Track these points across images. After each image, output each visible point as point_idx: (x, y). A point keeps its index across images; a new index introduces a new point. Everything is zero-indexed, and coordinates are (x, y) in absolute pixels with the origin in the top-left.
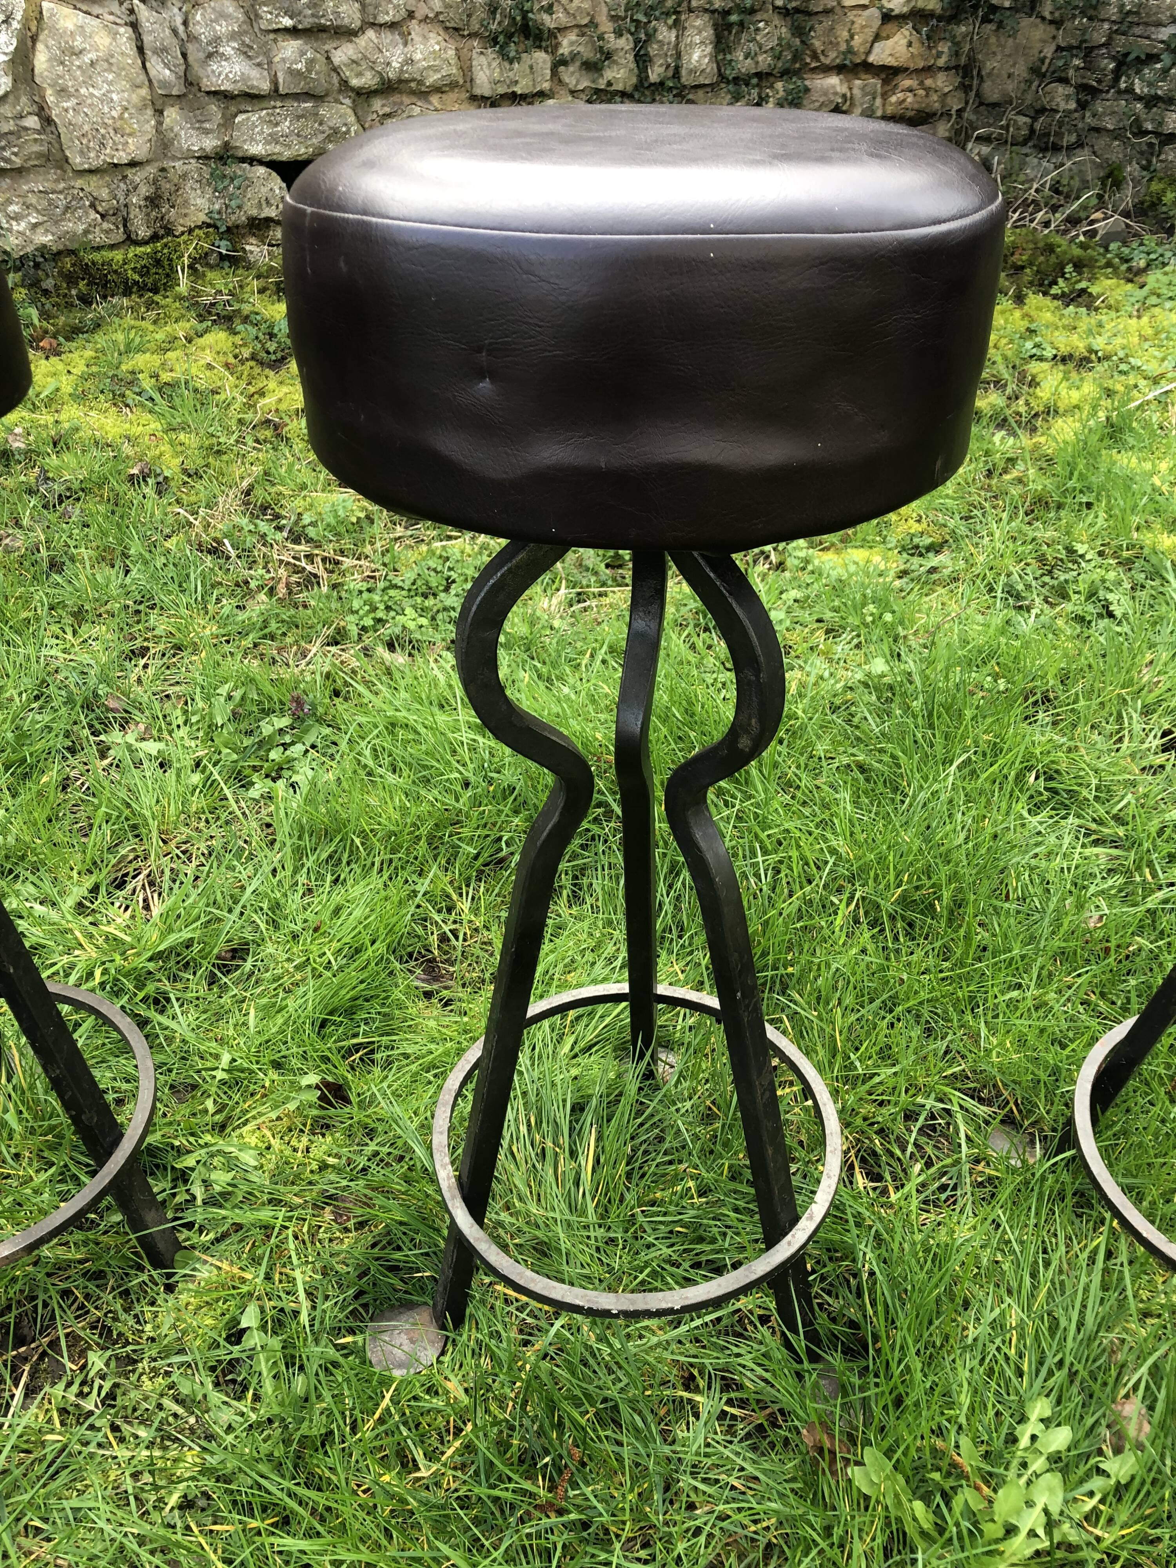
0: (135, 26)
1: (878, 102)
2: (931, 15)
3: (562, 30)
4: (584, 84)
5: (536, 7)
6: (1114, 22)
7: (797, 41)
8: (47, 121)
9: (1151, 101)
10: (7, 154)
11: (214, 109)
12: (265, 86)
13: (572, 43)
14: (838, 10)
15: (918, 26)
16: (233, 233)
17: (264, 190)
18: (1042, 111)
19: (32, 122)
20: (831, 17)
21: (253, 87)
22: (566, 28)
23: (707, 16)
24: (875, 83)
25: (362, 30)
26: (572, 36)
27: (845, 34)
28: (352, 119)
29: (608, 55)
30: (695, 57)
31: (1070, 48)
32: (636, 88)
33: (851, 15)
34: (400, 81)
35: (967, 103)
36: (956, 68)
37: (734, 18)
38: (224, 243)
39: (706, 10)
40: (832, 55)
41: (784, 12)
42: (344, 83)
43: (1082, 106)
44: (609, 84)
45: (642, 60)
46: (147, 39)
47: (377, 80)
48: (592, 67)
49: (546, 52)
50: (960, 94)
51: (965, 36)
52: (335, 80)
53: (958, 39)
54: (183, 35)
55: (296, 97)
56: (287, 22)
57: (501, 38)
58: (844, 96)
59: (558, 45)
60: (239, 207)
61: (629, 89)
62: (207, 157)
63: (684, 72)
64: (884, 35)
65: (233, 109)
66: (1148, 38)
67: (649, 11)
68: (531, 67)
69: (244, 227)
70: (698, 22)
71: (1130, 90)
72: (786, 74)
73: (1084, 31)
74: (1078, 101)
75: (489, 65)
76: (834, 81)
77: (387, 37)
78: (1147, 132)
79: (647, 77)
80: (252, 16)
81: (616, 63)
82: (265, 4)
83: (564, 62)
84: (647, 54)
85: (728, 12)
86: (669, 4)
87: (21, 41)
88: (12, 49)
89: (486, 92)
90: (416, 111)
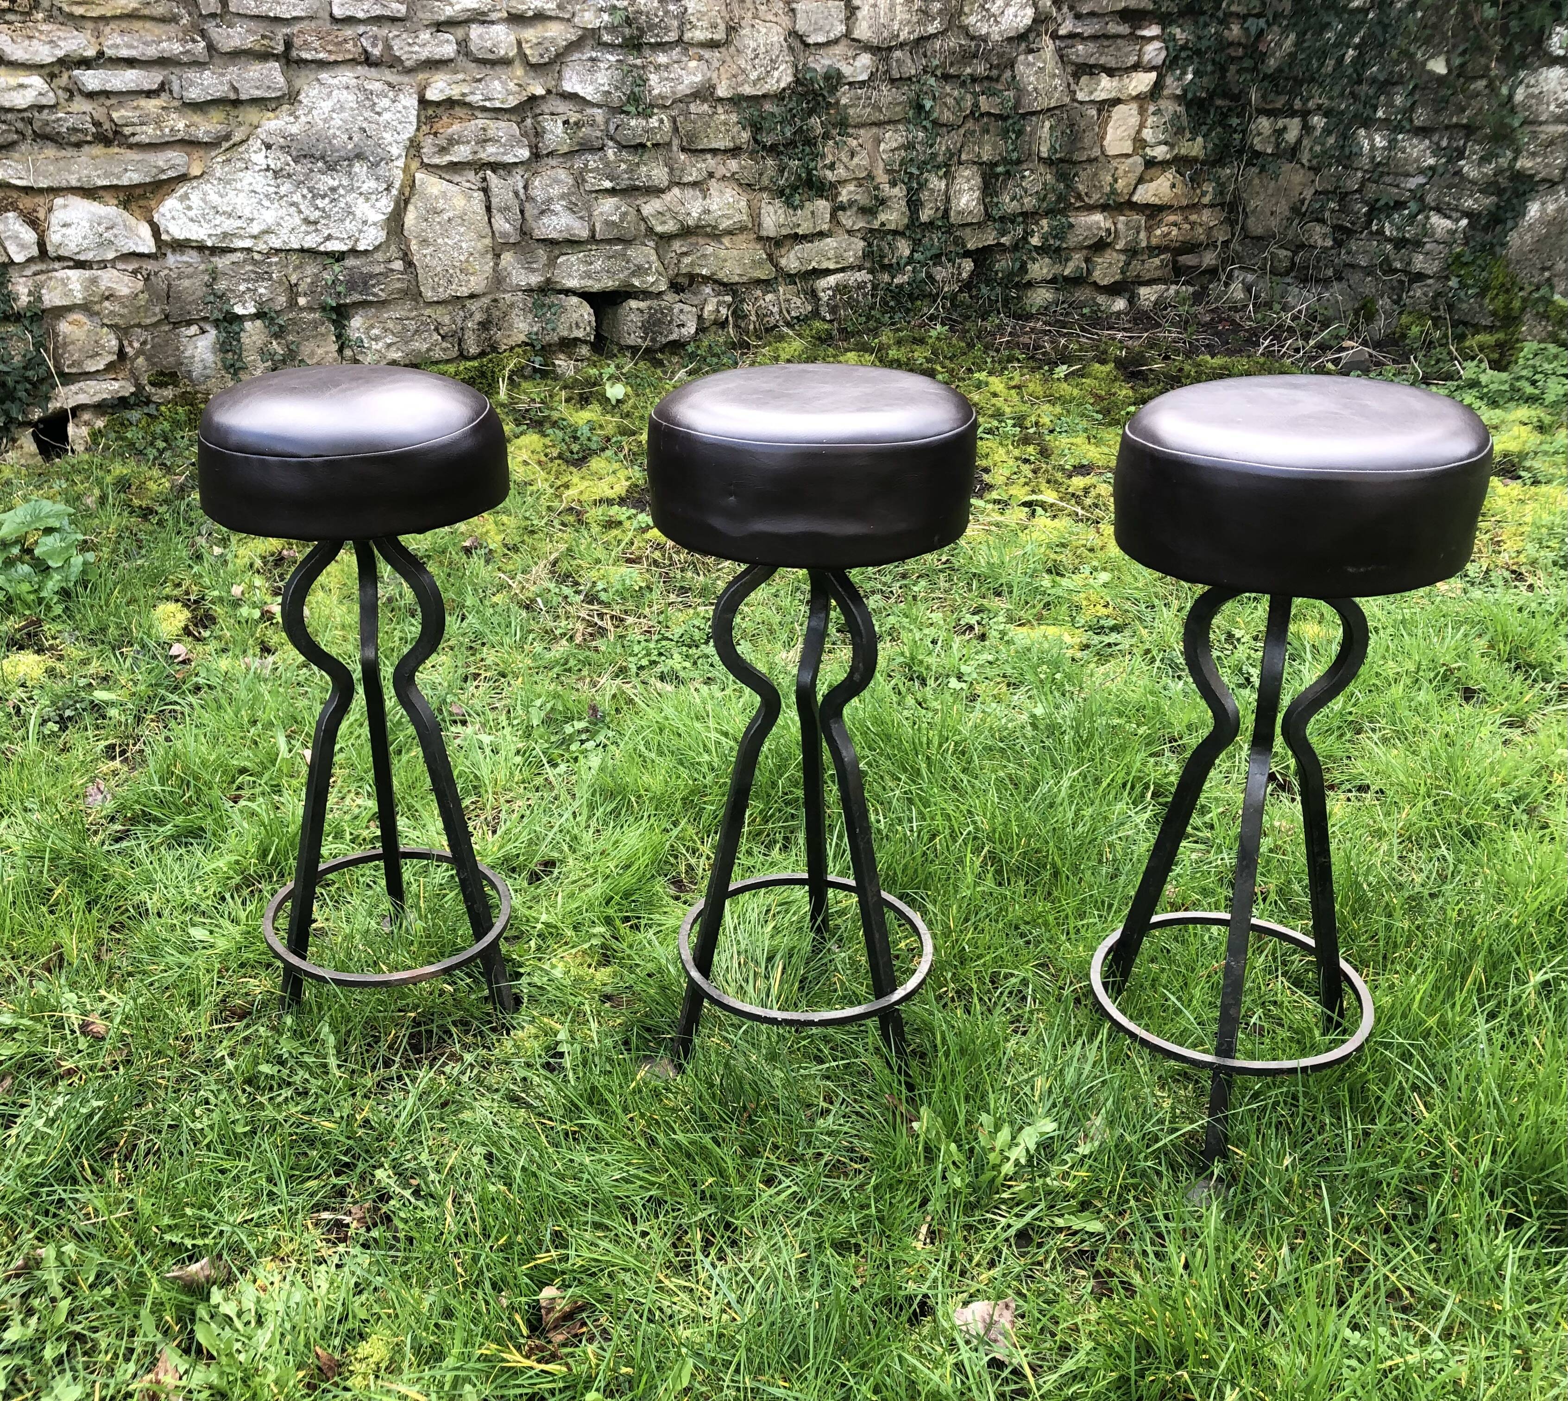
0: (485, 190)
1: (1143, 235)
2: (1195, 160)
3: (843, 182)
4: (860, 225)
5: (820, 165)
6: (1366, 171)
7: (1062, 186)
8: (409, 264)
9: (1400, 243)
10: (375, 290)
11: (542, 253)
12: (585, 234)
13: (850, 193)
14: (1102, 159)
15: (1182, 170)
16: (547, 351)
17: (575, 315)
18: (1302, 246)
19: (398, 265)
20: (1094, 164)
21: (574, 235)
22: (845, 181)
23: (975, 168)
24: (1139, 219)
25: (669, 188)
26: (851, 187)
27: (1109, 179)
28: (654, 258)
29: (883, 202)
30: (964, 201)
31: (1325, 192)
32: (907, 227)
33: (1114, 163)
34: (697, 227)
35: (1233, 235)
36: (1222, 205)
37: (1000, 169)
38: (538, 359)
39: (974, 163)
40: (1096, 196)
41: (1049, 162)
42: (650, 230)
43: (1339, 244)
44: (883, 224)
45: (914, 204)
46: (494, 201)
47: (678, 226)
48: (868, 211)
49: (827, 199)
50: (1227, 228)
51: (1229, 178)
52: (643, 227)
53: (1223, 180)
54: (523, 197)
55: (609, 241)
56: (608, 184)
57: (788, 191)
58: (1108, 231)
59: (838, 195)
60: (553, 330)
61: (901, 228)
62: (532, 290)
63: (952, 214)
64: (1148, 178)
65: (557, 252)
66: (1397, 186)
67: (922, 166)
69: (555, 345)
70: (967, 173)
71: (1380, 232)
72: (1050, 213)
73: (1339, 178)
74: (1334, 240)
75: (776, 212)
76: (1098, 218)
77: (689, 193)
78: (1396, 271)
79: (918, 218)
80: (579, 180)
81: (890, 207)
82: (591, 171)
83: (843, 208)
84: (919, 200)
85: (996, 164)
86: (940, 159)
87: (397, 204)
88: (389, 210)
89: (772, 234)
90: (709, 250)
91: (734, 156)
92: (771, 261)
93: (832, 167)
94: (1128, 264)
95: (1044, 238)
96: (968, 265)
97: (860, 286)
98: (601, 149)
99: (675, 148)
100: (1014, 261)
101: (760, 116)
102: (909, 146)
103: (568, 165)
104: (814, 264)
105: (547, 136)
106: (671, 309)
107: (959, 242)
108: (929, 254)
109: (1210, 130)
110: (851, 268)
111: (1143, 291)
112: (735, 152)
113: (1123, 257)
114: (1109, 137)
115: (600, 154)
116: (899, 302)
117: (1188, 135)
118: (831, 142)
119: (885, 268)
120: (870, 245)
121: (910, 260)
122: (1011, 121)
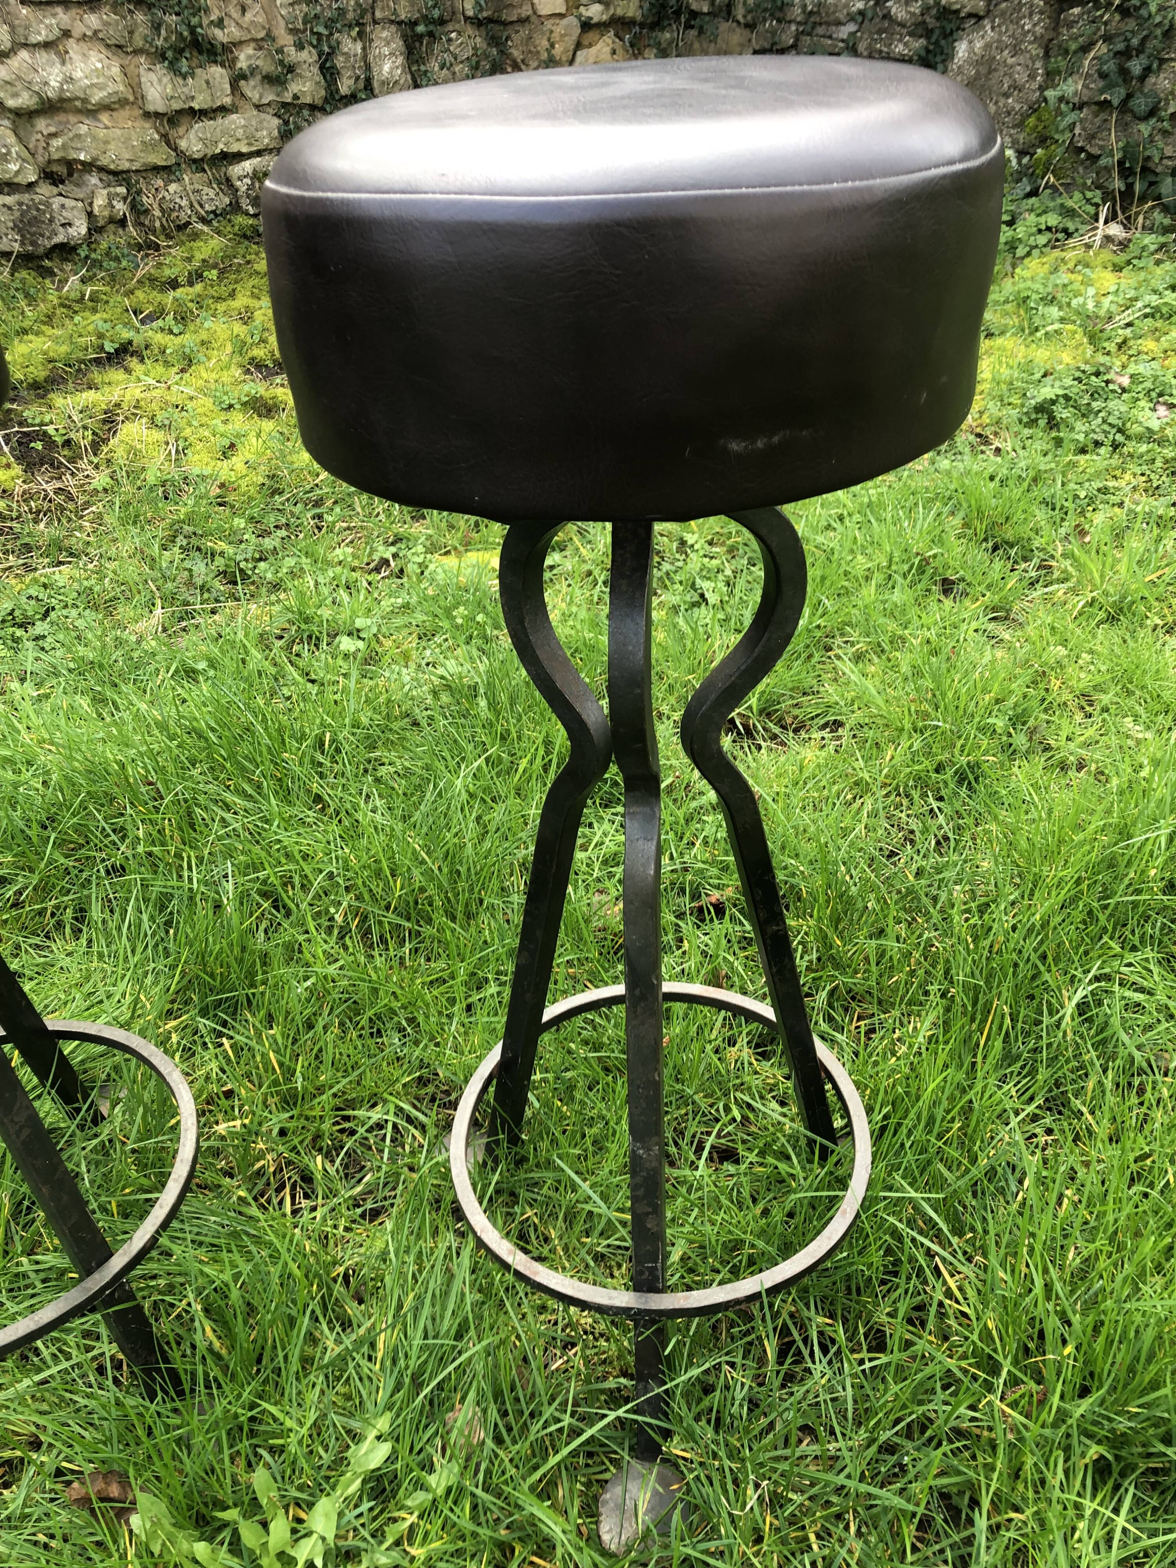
2: (632, 22)
3: (237, 44)
4: (269, 97)
5: (205, 22)
6: (799, 23)
7: (494, 51)
13: (249, 57)
14: (533, 19)
15: (621, 34)
20: (527, 25)
22: (241, 43)
23: (393, 28)
25: (13, 51)
26: (249, 50)
27: (545, 43)
28: (11, 139)
29: (291, 69)
30: (386, 68)
32: (326, 100)
33: (549, 24)
34: (62, 100)
37: (421, 29)
39: (392, 22)
40: (533, 64)
41: (476, 22)
44: (296, 97)
45: (329, 72)
47: (35, 99)
48: (275, 81)
49: (223, 65)
51: (670, 44)
53: (664, 47)
57: (170, 54)
59: (235, 60)
61: (319, 102)
63: (376, 84)
64: (586, 42)
66: (830, 37)
67: (330, 24)
68: (207, 82)
70: (385, 34)
73: (774, 34)
75: (160, 81)
77: (43, 57)
79: (338, 90)
81: (300, 76)
83: (243, 76)
84: (333, 67)
85: (416, 23)
86: (350, 16)
89: (161, 110)
90: (83, 129)
92: (168, 143)
93: (220, 23)
104: (221, 146)
106: (48, 205)
110: (267, 151)
112: (92, 4)
120: (286, 123)
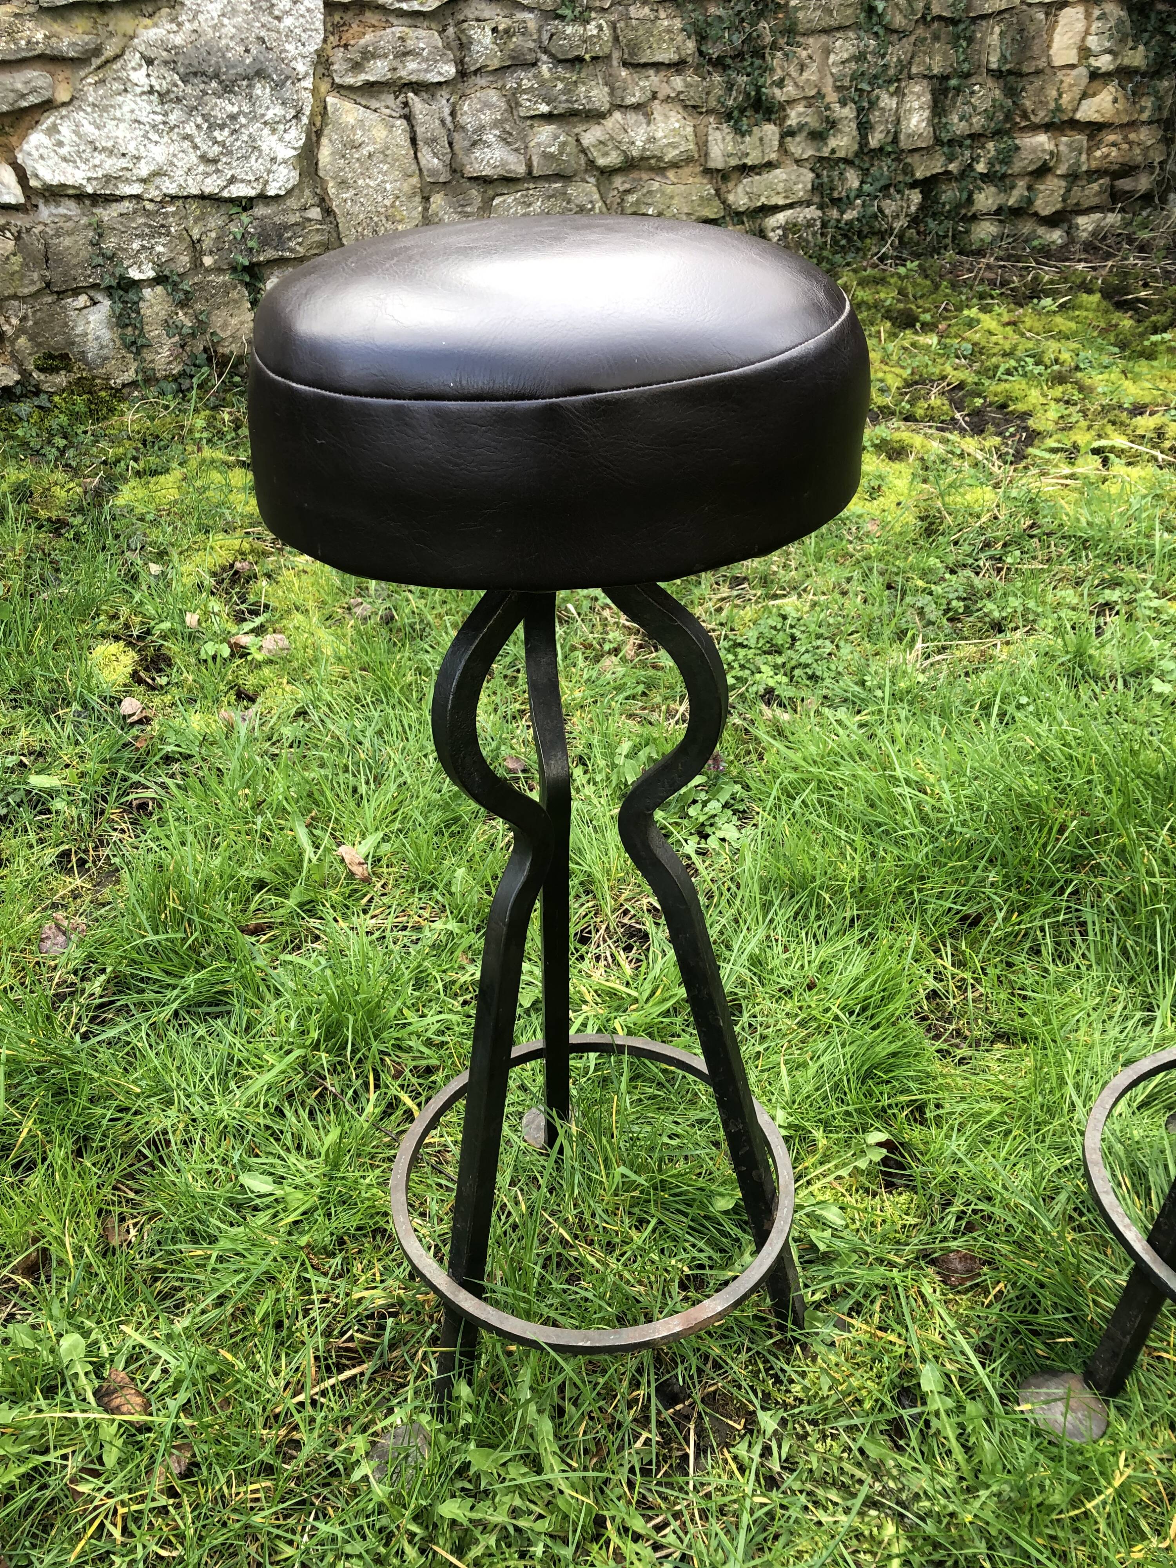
0: (408, 118)
1: (1084, 157)
2: (1136, 71)
3: (791, 102)
4: (810, 152)
5: (769, 82)
7: (1009, 102)
8: (328, 212)
10: (292, 244)
11: (474, 193)
12: (522, 170)
13: (800, 115)
14: (1048, 70)
15: (1124, 83)
19: (315, 213)
20: (1042, 77)
21: (510, 171)
22: (795, 100)
23: (925, 83)
24: (1081, 139)
25: (610, 112)
26: (801, 109)
27: (1054, 93)
28: (596, 196)
29: (832, 124)
30: (914, 121)
32: (857, 155)
33: (1060, 75)
34: (642, 158)
35: (1169, 155)
37: (951, 83)
39: (925, 77)
40: (1042, 114)
41: (998, 75)
42: (591, 163)
44: (833, 151)
45: (864, 127)
46: (420, 130)
47: (621, 158)
48: (817, 137)
49: (775, 124)
50: (1162, 147)
51: (1167, 91)
52: (583, 160)
53: (1162, 93)
54: (450, 125)
55: (547, 178)
56: (544, 108)
57: (736, 114)
58: (1051, 153)
59: (787, 116)
61: (850, 156)
63: (902, 137)
64: (1091, 92)
65: (491, 193)
67: (873, 80)
68: (761, 139)
70: (917, 89)
72: (998, 134)
75: (724, 139)
76: (1042, 139)
77: (632, 117)
79: (868, 143)
80: (513, 104)
81: (839, 131)
82: (525, 92)
83: (791, 133)
84: (868, 122)
86: (891, 72)
87: (308, 138)
88: (301, 143)
89: (719, 166)
90: (655, 186)
91: (679, 72)
92: (719, 197)
94: (1068, 190)
95: (990, 163)
96: (916, 197)
97: (809, 224)
98: (534, 64)
99: (615, 63)
100: (961, 191)
101: (706, 21)
102: (860, 57)
103: (499, 85)
104: (763, 199)
105: (475, 48)
107: (908, 170)
108: (878, 185)
109: (1151, 38)
110: (799, 203)
111: (1081, 220)
112: (678, 66)
113: (1063, 184)
114: (1055, 45)
115: (534, 70)
116: (850, 240)
117: (1130, 44)
118: (779, 54)
119: (836, 202)
120: (818, 176)
121: (860, 194)
122: (962, 26)
